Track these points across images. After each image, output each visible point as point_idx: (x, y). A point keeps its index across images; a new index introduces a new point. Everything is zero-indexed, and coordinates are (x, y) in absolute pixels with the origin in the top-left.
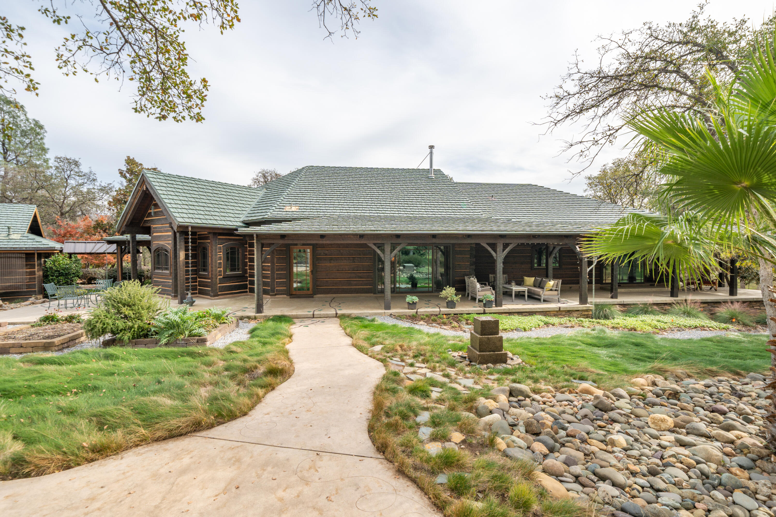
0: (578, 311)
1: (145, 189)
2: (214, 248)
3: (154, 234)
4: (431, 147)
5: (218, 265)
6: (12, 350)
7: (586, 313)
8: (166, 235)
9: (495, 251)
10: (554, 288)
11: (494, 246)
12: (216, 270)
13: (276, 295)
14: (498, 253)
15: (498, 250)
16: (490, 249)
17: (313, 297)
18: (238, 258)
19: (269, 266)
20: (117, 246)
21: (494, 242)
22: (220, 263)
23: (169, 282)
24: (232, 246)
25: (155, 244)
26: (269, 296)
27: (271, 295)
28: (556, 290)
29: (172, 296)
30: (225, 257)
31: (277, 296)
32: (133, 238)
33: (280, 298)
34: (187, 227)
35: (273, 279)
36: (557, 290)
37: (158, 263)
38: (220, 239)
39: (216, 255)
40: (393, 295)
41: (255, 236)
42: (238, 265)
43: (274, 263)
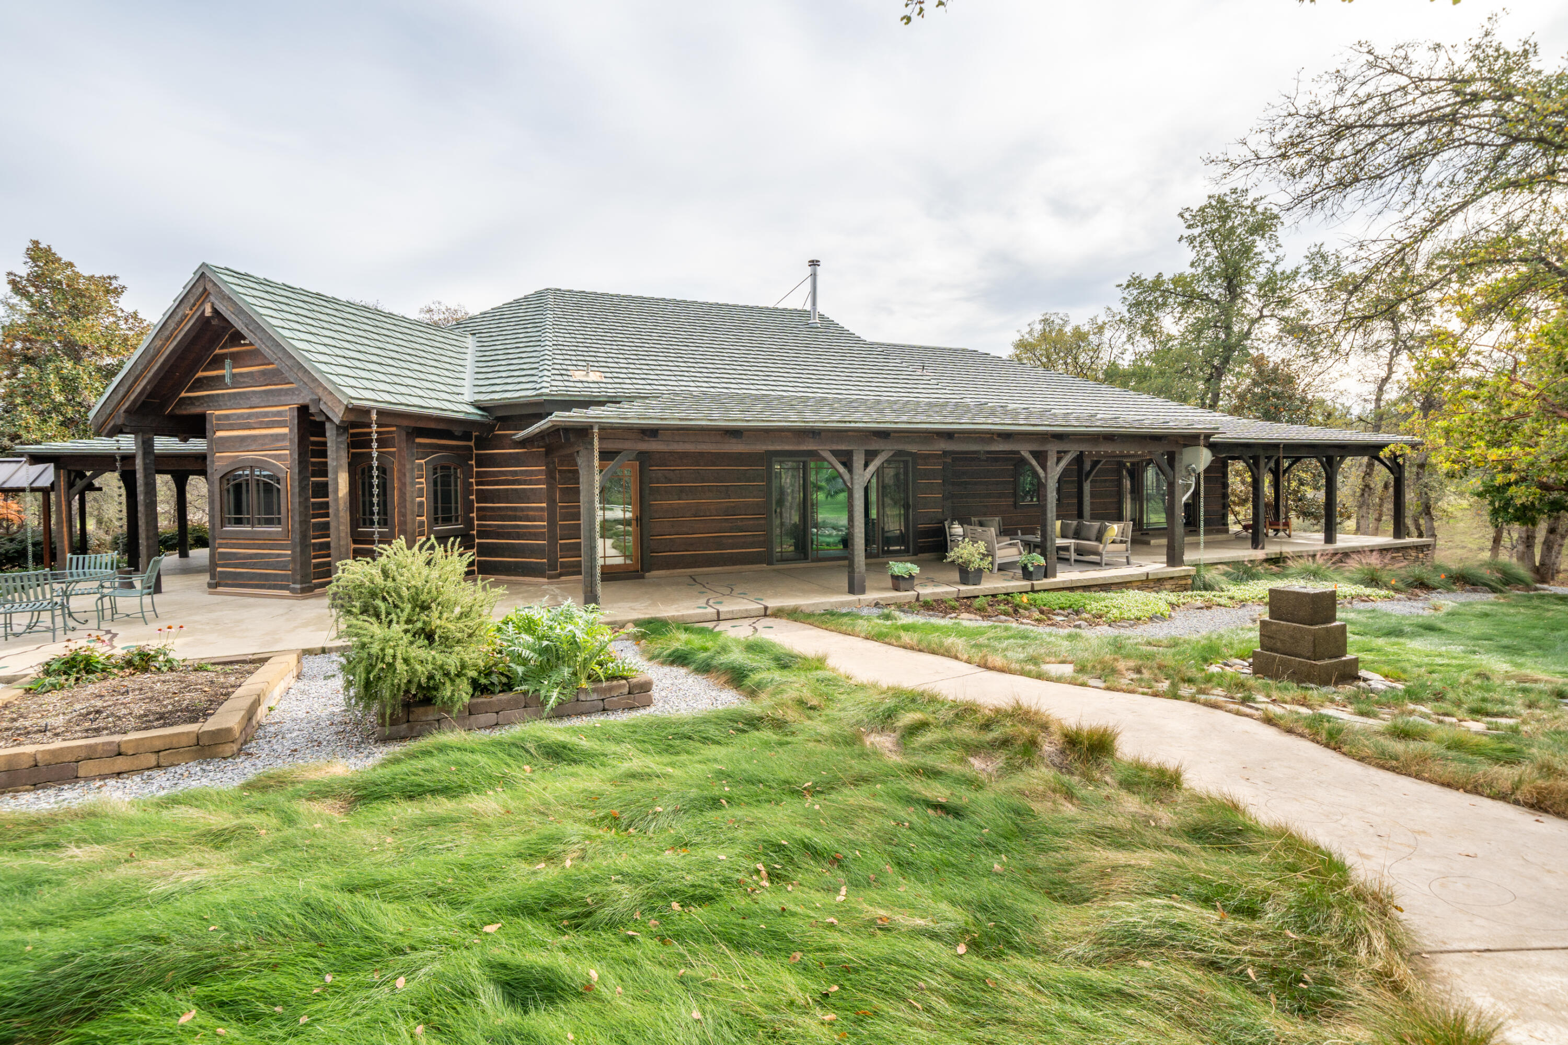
0: (1172, 578)
1: (208, 312)
2: (408, 466)
3: (220, 434)
4: (814, 263)
5: (416, 509)
6: (84, 769)
7: (1183, 582)
8: (266, 436)
9: (1044, 468)
10: (1119, 538)
11: (1041, 457)
12: (414, 521)
13: (560, 575)
14: (1049, 470)
15: (1049, 463)
16: (1034, 463)
17: (643, 577)
18: (456, 491)
19: (542, 509)
20: (57, 468)
21: (1041, 449)
22: (421, 504)
23: (285, 555)
24: (444, 463)
25: (221, 461)
26: (546, 580)
27: (550, 577)
28: (1121, 542)
29: (293, 591)
30: (432, 489)
31: (563, 578)
32: (147, 446)
33: (570, 582)
34: (367, 411)
35: (552, 538)
36: (1125, 542)
37: (238, 510)
38: (420, 445)
39: (413, 484)
40: (870, 561)
41: (596, 430)
42: (456, 509)
43: (554, 501)
